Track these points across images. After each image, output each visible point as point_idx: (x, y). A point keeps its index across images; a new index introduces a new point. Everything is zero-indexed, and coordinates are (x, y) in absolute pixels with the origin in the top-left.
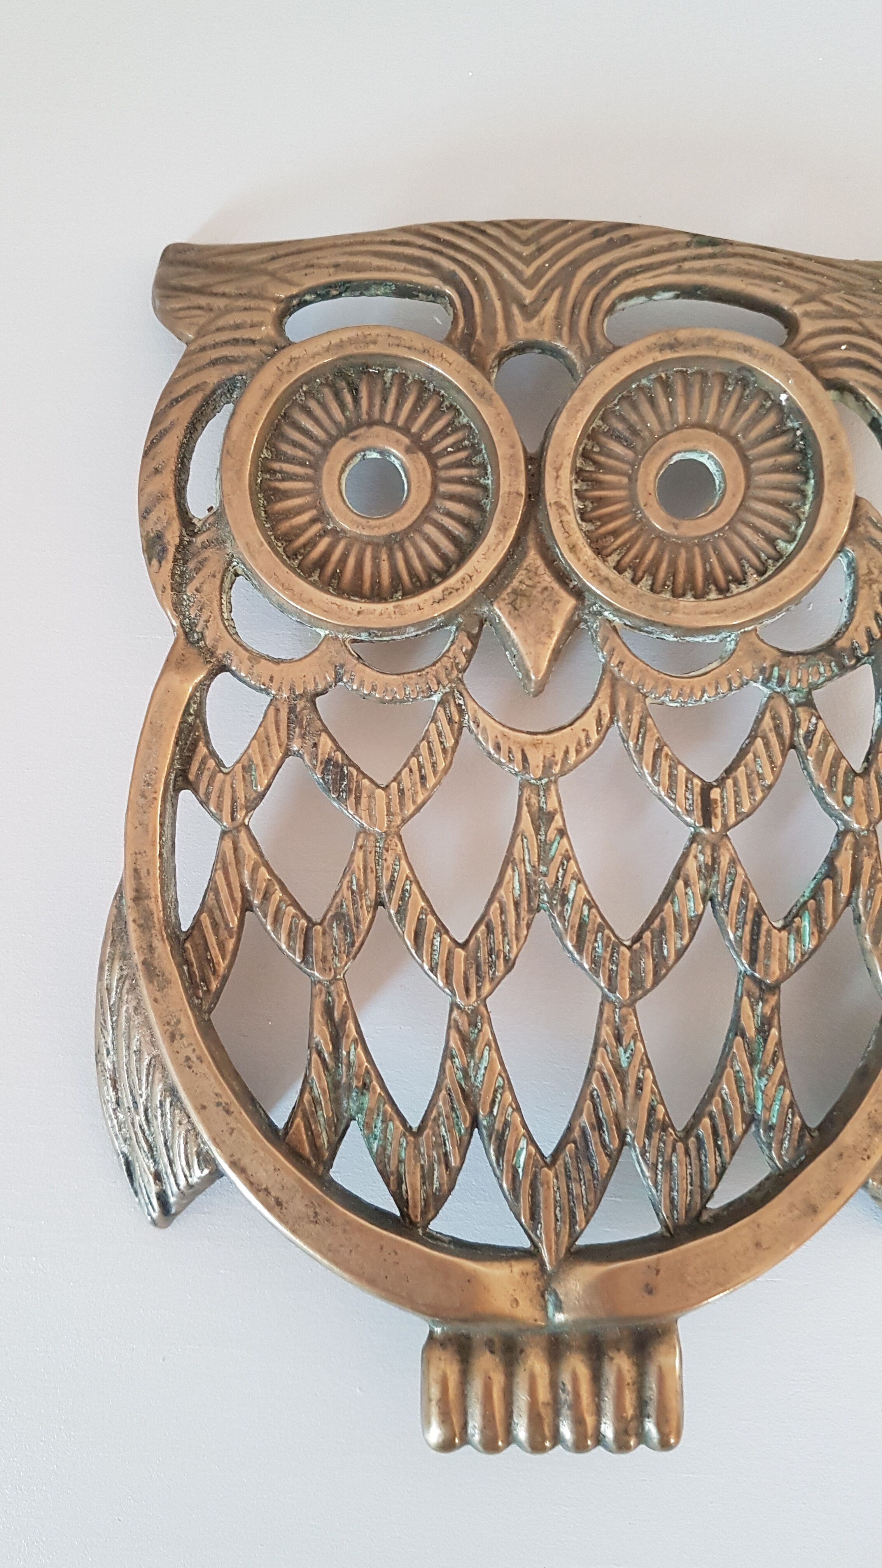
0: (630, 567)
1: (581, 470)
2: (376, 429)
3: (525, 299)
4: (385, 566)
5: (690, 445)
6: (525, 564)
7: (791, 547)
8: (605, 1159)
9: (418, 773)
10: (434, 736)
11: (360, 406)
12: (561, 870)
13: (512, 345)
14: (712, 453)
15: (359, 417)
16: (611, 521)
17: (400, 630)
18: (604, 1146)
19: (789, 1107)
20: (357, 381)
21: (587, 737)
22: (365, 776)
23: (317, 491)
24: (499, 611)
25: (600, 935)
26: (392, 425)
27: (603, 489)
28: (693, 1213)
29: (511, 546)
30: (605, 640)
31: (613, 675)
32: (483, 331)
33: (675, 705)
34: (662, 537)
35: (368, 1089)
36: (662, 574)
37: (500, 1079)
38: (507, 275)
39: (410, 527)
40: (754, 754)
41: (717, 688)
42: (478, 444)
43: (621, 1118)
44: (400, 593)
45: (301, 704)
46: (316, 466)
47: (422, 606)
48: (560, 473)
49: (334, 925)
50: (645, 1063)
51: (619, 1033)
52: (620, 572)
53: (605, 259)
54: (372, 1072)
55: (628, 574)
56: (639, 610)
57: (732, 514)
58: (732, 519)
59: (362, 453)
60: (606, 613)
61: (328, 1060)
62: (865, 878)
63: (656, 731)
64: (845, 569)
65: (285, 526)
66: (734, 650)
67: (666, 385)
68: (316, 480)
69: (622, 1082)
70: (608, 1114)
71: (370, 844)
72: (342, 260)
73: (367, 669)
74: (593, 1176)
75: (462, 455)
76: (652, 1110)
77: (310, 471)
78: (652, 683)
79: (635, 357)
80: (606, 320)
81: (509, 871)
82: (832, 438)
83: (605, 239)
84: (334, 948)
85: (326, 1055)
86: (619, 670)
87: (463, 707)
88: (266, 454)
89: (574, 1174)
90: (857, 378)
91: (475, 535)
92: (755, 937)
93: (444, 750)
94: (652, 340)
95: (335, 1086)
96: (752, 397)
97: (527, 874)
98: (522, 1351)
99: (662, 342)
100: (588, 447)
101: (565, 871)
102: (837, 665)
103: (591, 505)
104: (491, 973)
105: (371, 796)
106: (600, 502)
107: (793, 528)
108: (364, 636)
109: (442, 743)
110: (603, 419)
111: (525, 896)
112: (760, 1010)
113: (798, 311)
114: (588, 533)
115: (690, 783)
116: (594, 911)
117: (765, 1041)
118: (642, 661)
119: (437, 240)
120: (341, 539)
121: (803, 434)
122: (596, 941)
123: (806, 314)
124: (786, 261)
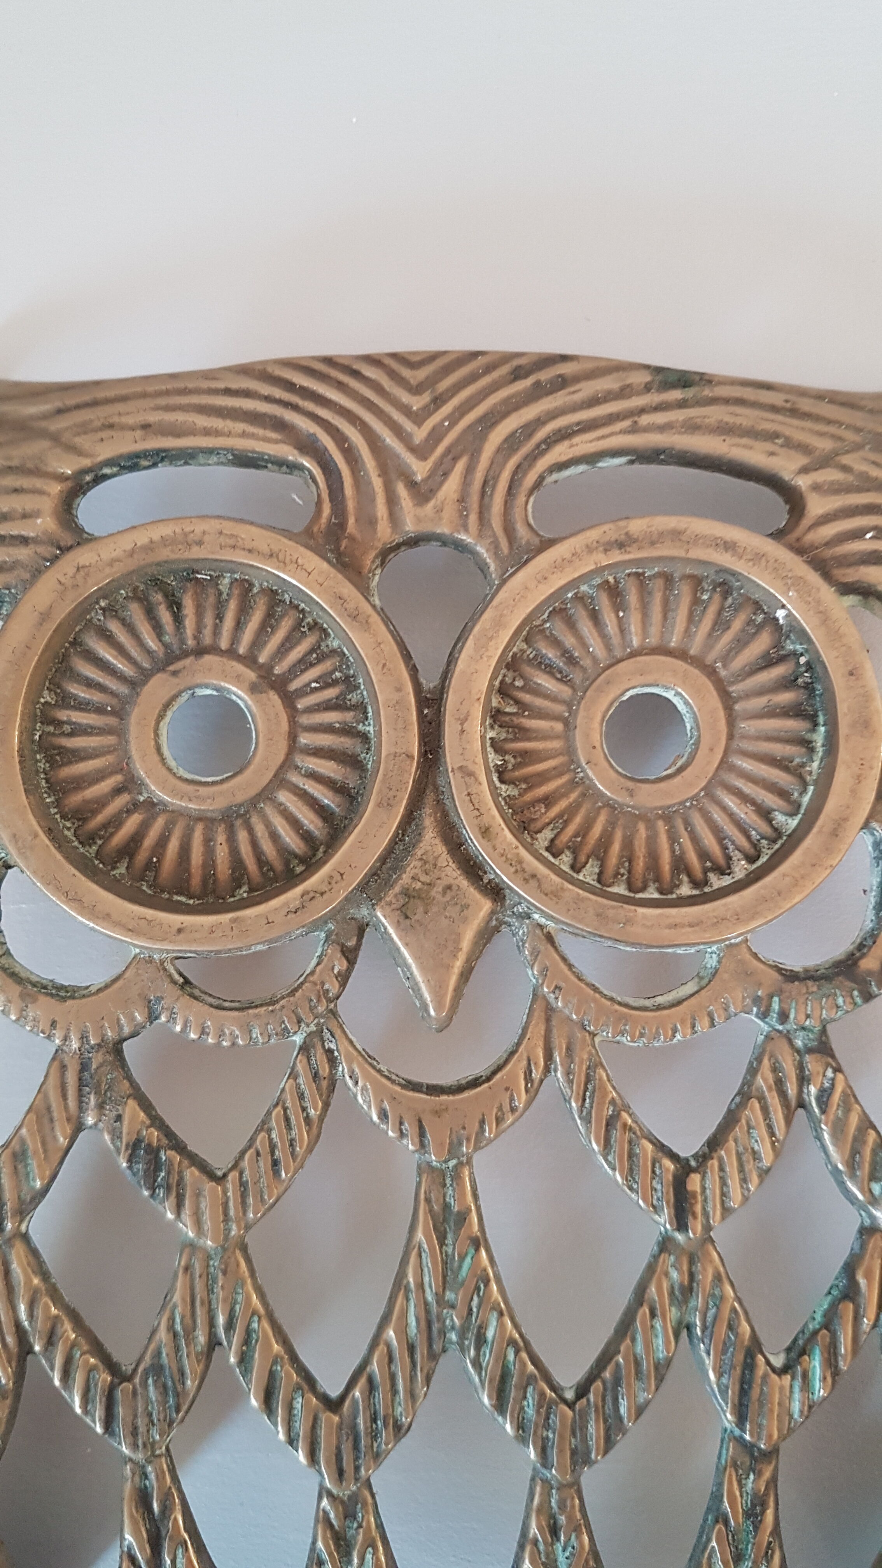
0: (569, 848)
1: (498, 711)
2: (207, 658)
3: (414, 474)
4: (222, 850)
5: (649, 679)
6: (419, 852)
7: (793, 823)
9: (268, 1156)
10: (292, 1100)
11: (184, 627)
13: (398, 539)
14: (680, 690)
15: (182, 641)
16: (541, 784)
20: (179, 593)
21: (512, 1097)
22: (193, 1161)
23: (122, 749)
24: (384, 917)
25: (530, 1389)
26: (231, 653)
27: (529, 740)
29: (398, 827)
30: (535, 953)
31: (548, 1004)
32: (356, 521)
33: (637, 1046)
34: (610, 805)
36: (612, 859)
38: (389, 439)
39: (259, 795)
40: (747, 1121)
42: (352, 676)
44: (245, 888)
45: (97, 1059)
46: (120, 713)
47: (271, 917)
48: (466, 725)
49: (150, 1381)
51: (555, 1524)
52: (555, 856)
53: (528, 414)
55: (566, 859)
57: (709, 775)
58: (709, 782)
59: (191, 691)
60: (536, 916)
63: (609, 1087)
64: (870, 848)
65: (75, 799)
66: (716, 971)
67: (615, 592)
68: (120, 733)
71: (198, 1266)
72: (153, 418)
73: (195, 1002)
75: (331, 693)
77: (112, 721)
78: (603, 1017)
79: (570, 562)
80: (532, 499)
81: (401, 1297)
82: (851, 674)
83: (530, 381)
84: (150, 1415)
86: (556, 998)
87: (336, 1054)
88: (48, 697)
91: (351, 803)
92: (746, 1386)
93: (308, 1120)
94: (593, 535)
96: (737, 609)
97: (426, 1303)
99: (607, 538)
100: (508, 680)
101: (481, 1298)
102: (861, 992)
103: (512, 760)
104: (374, 1444)
105: (199, 1192)
106: (526, 757)
107: (796, 794)
108: (191, 955)
109: (303, 1109)
110: (526, 640)
111: (424, 1337)
112: (750, 1485)
113: (802, 482)
114: (509, 799)
115: (657, 1165)
116: (524, 1355)
117: (756, 1528)
118: (587, 984)
119: (290, 386)
120: (158, 814)
121: (808, 663)
122: (525, 1397)
123: (816, 487)
124: (788, 405)
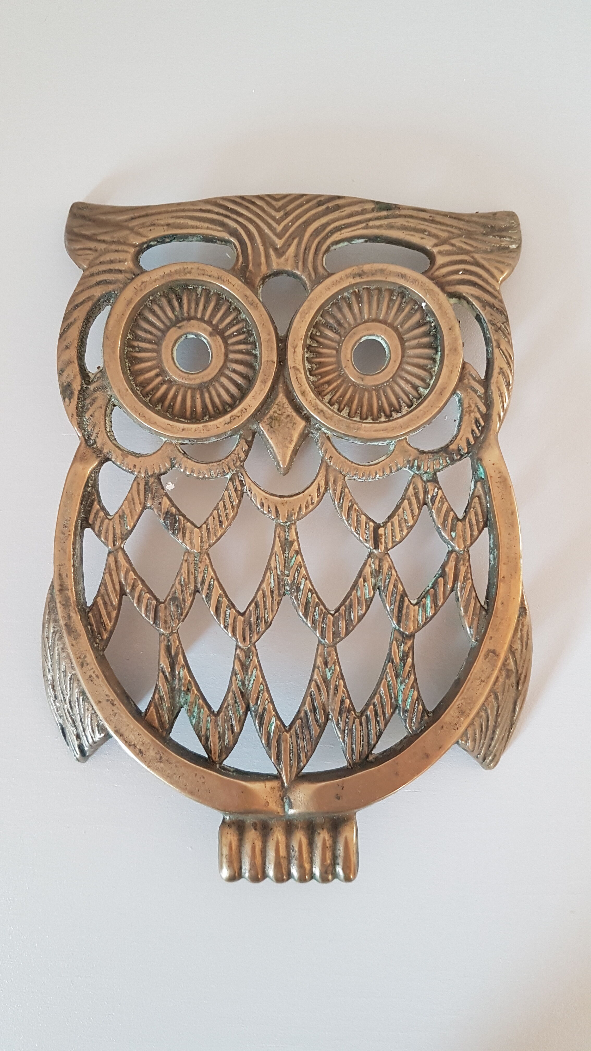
0: (337, 402)
1: (310, 346)
2: (192, 321)
3: (277, 245)
4: (198, 402)
5: (370, 332)
6: (277, 402)
7: (426, 392)
8: (317, 728)
9: (218, 519)
10: (227, 499)
11: (183, 309)
12: (297, 573)
13: (270, 272)
14: (383, 337)
15: (182, 314)
16: (326, 376)
17: (206, 439)
18: (317, 721)
19: (416, 700)
20: (181, 294)
21: (312, 499)
22: (189, 521)
23: (159, 358)
24: (263, 428)
25: (317, 608)
26: (202, 320)
27: (322, 357)
28: (363, 757)
29: (268, 391)
30: (323, 444)
31: (327, 464)
32: (253, 264)
33: (361, 480)
34: (355, 385)
35: (190, 692)
36: (354, 407)
37: (262, 686)
38: (267, 230)
39: (213, 379)
40: (403, 509)
41: (383, 472)
42: (251, 330)
43: (326, 706)
44: (208, 417)
45: (151, 480)
46: (158, 343)
47: (218, 426)
48: (296, 350)
49: (171, 603)
50: (340, 677)
51: (326, 661)
52: (331, 405)
53: (324, 220)
54: (192, 683)
55: (336, 406)
56: (340, 429)
57: (394, 372)
58: (394, 375)
59: (185, 336)
60: (323, 429)
61: (168, 676)
62: (461, 577)
63: (350, 496)
64: (458, 403)
65: (141, 378)
66: (394, 450)
67: (358, 296)
68: (158, 351)
69: (327, 687)
70: (319, 704)
71: (191, 559)
72: (171, 221)
73: (189, 460)
74: (311, 736)
75: (242, 337)
76: (343, 701)
77: (155, 347)
78: (348, 469)
79: (339, 282)
80: (325, 257)
81: (268, 574)
82: (450, 330)
83: (324, 207)
84: (171, 616)
85: (167, 674)
86: (330, 461)
87: (244, 482)
88: (129, 336)
89: (300, 735)
90: (468, 291)
91: (250, 383)
92: (401, 609)
93: (233, 506)
94: (349, 271)
95: (172, 690)
96: (407, 303)
97: (278, 575)
98: (271, 829)
99: (354, 272)
100: (314, 333)
101: (299, 573)
102: (450, 459)
103: (315, 366)
104: (258, 629)
105: (191, 532)
106: (321, 364)
107: (428, 380)
108: (187, 442)
109: (231, 502)
110: (322, 316)
111: (277, 587)
112: (402, 648)
113: (435, 250)
114: (313, 382)
115: (367, 524)
116: (314, 595)
117: (404, 665)
118: (342, 456)
119: (227, 208)
120: (173, 386)
121: (435, 326)
122: (315, 612)
123: (440, 253)
124: (431, 218)
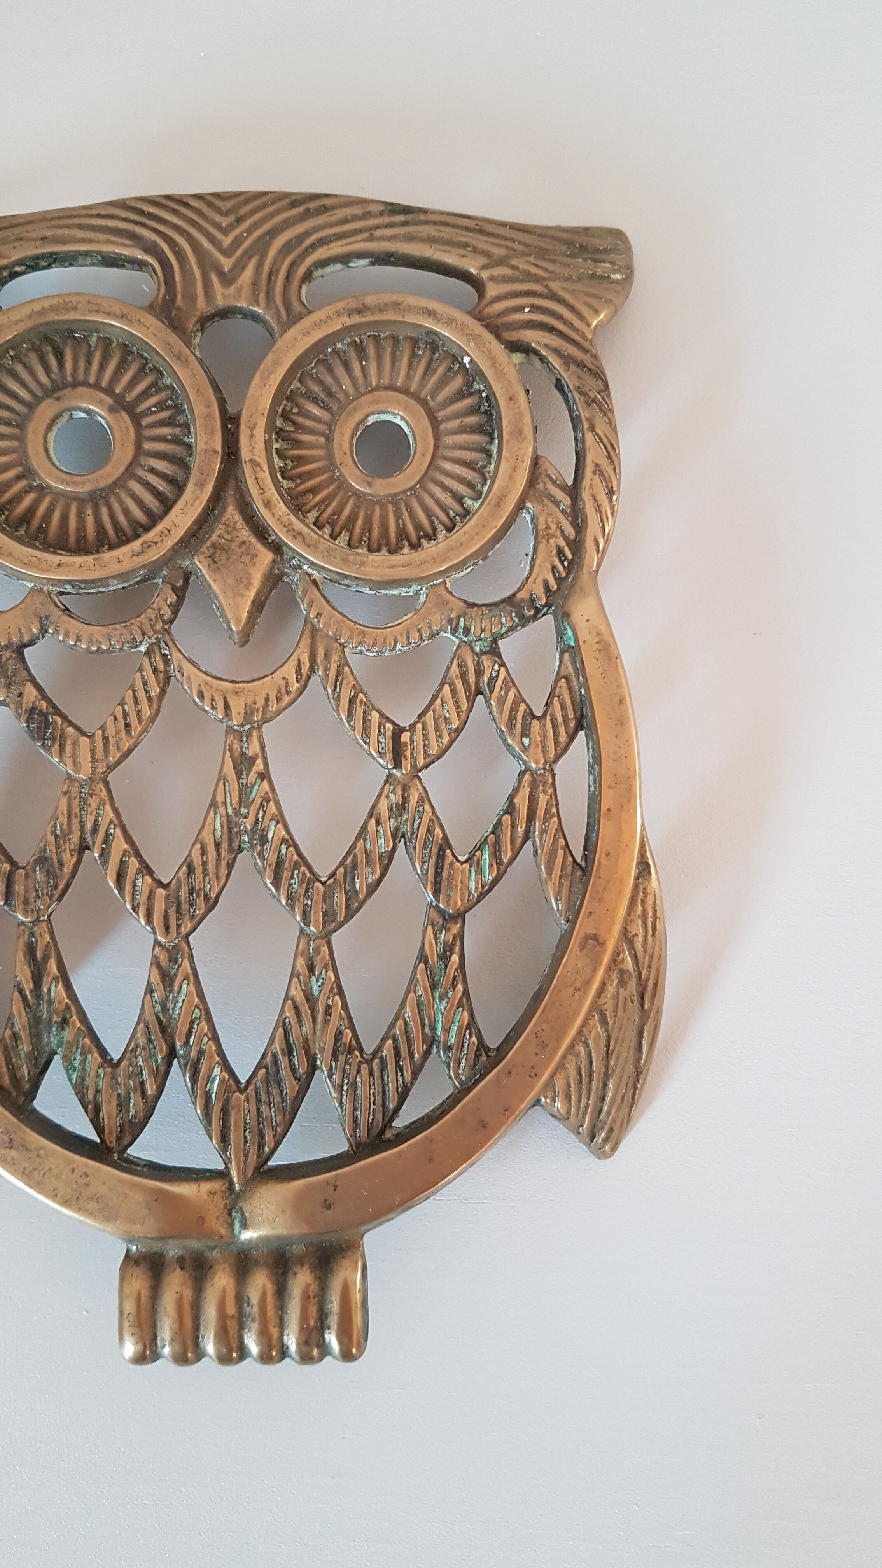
0: (328, 523)
1: (281, 429)
2: (80, 390)
3: (223, 266)
4: (90, 520)
5: (384, 407)
6: (224, 519)
7: (476, 504)
8: (294, 1082)
9: (122, 720)
10: (139, 686)
11: (65, 368)
12: (261, 812)
13: (211, 310)
14: (403, 415)
15: (64, 378)
16: (310, 479)
17: (103, 581)
18: (293, 1070)
19: (467, 1029)
20: (61, 345)
21: (287, 685)
22: (71, 724)
23: (22, 450)
24: (200, 564)
25: (296, 872)
26: (97, 386)
27: (301, 448)
28: (375, 1131)
29: (209, 500)
30: (305, 592)
31: (313, 626)
32: (183, 297)
33: (373, 654)
34: (358, 495)
35: (68, 1024)
36: (358, 530)
37: (197, 1011)
38: (206, 244)
39: (115, 483)
40: (442, 700)
41: (408, 639)
42: (181, 404)
43: (311, 1043)
44: (106, 546)
46: (21, 426)
47: (121, 558)
48: (255, 432)
49: (38, 868)
50: (335, 990)
51: (312, 964)
52: (320, 528)
53: (300, 229)
54: (73, 1008)
55: (327, 530)
56: (331, 564)
57: (422, 473)
58: (422, 478)
59: (69, 413)
60: (305, 567)
61: (29, 997)
62: (540, 813)
63: (352, 678)
64: (529, 523)
66: (425, 601)
67: (360, 349)
68: (21, 439)
69: (313, 1009)
70: (298, 1039)
71: (75, 790)
72: (50, 233)
73: (72, 620)
74: (282, 1099)
75: (164, 414)
76: (339, 1034)
77: (16, 431)
78: (348, 633)
79: (326, 322)
80: (304, 287)
81: (212, 814)
82: (511, 399)
83: (301, 209)
84: (37, 891)
85: (28, 993)
86: (318, 622)
87: (169, 657)
89: (264, 1098)
90: (539, 339)
91: (177, 490)
92: (439, 870)
93: (149, 699)
94: (341, 305)
95: (35, 1022)
96: (441, 360)
97: (228, 815)
98: (211, 1267)
99: (350, 306)
100: (288, 408)
101: (265, 812)
102: (518, 616)
103: (290, 463)
104: (192, 910)
105: (75, 744)
106: (300, 460)
107: (479, 486)
108: (69, 589)
109: (147, 692)
110: (300, 381)
111: (226, 836)
112: (443, 938)
113: (484, 275)
114: (289, 491)
115: (382, 727)
116: (291, 849)
117: (446, 966)
118: (339, 612)
119: (142, 212)
120: (46, 495)
121: (487, 397)
122: (292, 877)
123: (492, 278)
124: (477, 227)
